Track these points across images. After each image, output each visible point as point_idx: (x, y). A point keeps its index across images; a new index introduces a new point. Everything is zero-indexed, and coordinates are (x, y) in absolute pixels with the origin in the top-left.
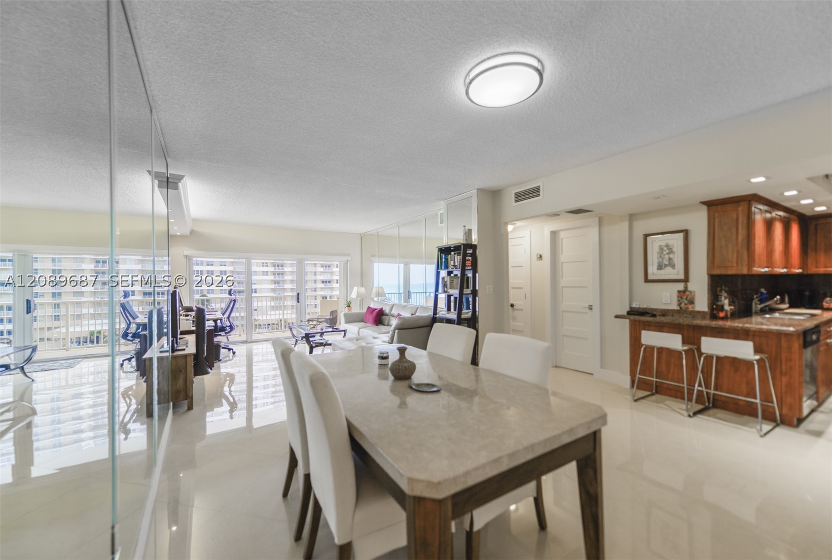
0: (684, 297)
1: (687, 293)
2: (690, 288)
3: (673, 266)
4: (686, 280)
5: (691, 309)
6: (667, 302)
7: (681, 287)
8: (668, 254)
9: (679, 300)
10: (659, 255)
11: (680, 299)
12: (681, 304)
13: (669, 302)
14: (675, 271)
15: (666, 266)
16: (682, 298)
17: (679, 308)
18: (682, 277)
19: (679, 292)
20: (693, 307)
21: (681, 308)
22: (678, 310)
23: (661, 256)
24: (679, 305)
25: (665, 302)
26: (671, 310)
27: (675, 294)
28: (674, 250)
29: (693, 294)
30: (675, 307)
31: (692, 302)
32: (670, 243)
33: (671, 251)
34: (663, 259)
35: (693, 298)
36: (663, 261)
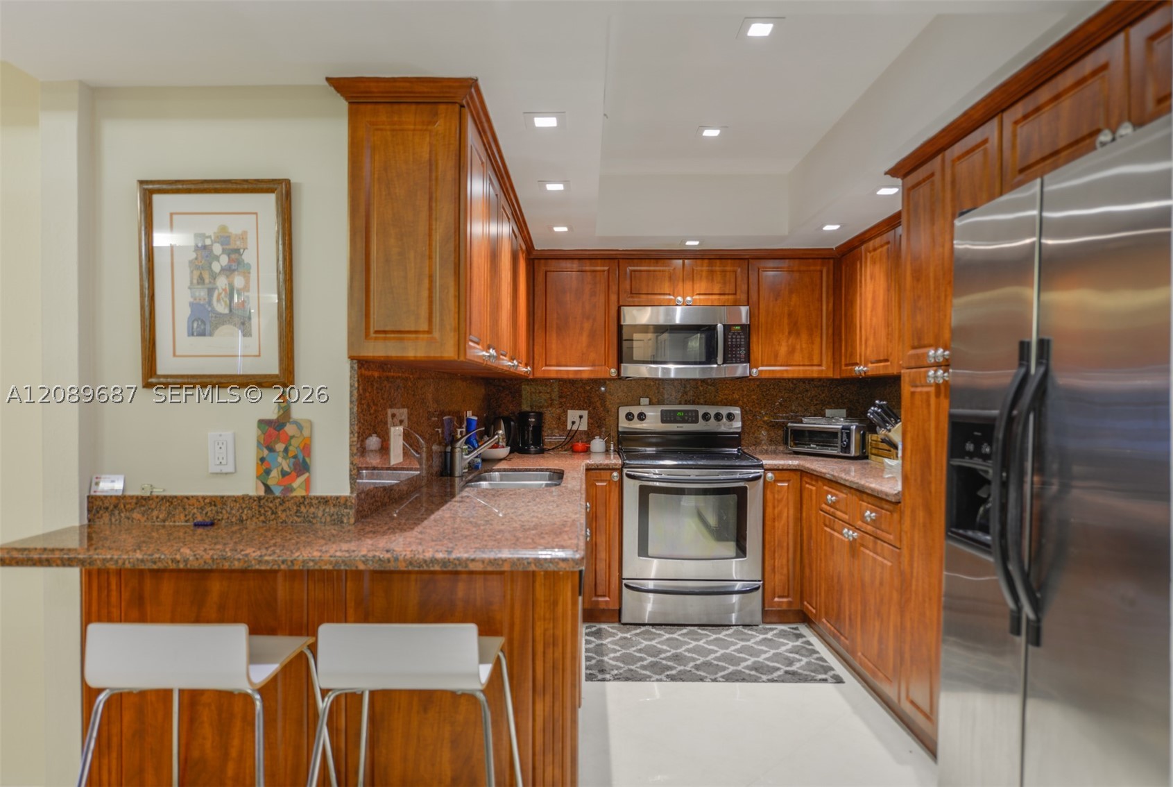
0: (280, 447)
1: (290, 429)
2: (298, 412)
3: (244, 324)
4: (285, 378)
5: (299, 493)
6: (225, 469)
7: (267, 404)
8: (228, 271)
9: (262, 460)
10: (196, 273)
11: (266, 452)
12: (268, 472)
13: (230, 469)
14: (253, 341)
15: (221, 320)
16: (271, 449)
17: (262, 493)
18: (271, 366)
19: (262, 423)
20: (308, 483)
21: (268, 489)
22: (260, 498)
23: (201, 280)
24: (264, 472)
25: (217, 469)
26: (236, 499)
27: (251, 436)
28: (248, 257)
29: (306, 433)
30: (248, 486)
31: (302, 467)
32: (236, 226)
33: (236, 263)
34: (210, 291)
35: (307, 449)
36: (210, 303)
